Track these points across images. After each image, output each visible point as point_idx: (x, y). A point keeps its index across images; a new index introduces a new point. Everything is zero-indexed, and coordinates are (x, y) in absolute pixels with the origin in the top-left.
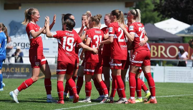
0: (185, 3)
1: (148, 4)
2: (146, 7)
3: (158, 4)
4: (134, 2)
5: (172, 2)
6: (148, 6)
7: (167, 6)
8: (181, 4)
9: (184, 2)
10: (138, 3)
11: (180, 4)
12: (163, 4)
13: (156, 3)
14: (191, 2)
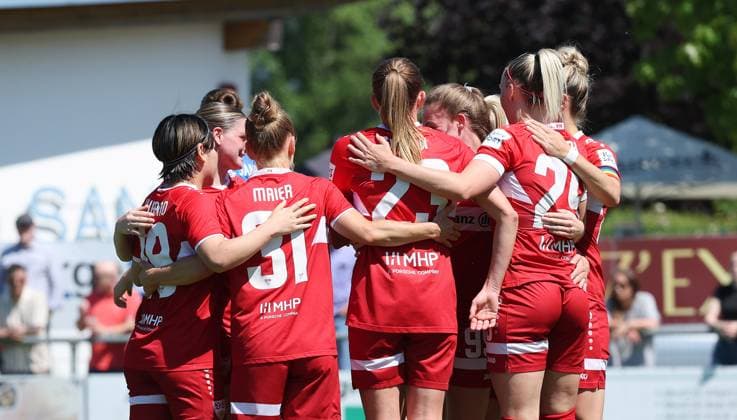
0: (555, 15)
1: (349, 30)
2: (339, 46)
3: (409, 30)
4: (271, 19)
5: (481, 15)
6: (350, 40)
7: (454, 36)
8: (532, 25)
9: (546, 9)
10: (293, 25)
11: (524, 22)
12: (433, 27)
13: (399, 22)
14: (586, 8)
